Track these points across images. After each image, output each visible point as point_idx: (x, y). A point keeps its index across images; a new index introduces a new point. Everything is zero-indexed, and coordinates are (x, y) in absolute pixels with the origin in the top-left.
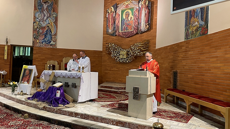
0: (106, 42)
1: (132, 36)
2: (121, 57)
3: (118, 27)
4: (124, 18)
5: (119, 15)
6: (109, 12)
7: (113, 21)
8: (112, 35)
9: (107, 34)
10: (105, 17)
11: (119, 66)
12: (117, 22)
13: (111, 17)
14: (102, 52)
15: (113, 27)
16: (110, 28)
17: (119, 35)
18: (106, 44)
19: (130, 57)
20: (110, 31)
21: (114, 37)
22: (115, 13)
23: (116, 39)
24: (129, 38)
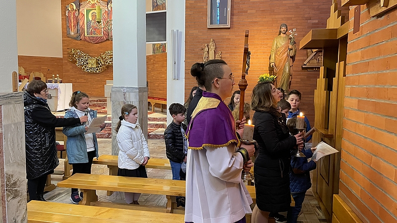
0: (68, 47)
1: (101, 42)
2: (90, 66)
3: (83, 29)
4: (91, 19)
5: (84, 15)
6: (70, 9)
7: (75, 22)
8: (76, 39)
9: (68, 37)
10: (64, 14)
11: (87, 77)
12: (81, 23)
13: (72, 16)
14: (62, 60)
15: (76, 30)
16: (73, 30)
17: (85, 40)
18: (68, 50)
19: (101, 66)
20: (72, 34)
21: (77, 42)
22: (77, 12)
23: (81, 44)
24: (98, 45)
